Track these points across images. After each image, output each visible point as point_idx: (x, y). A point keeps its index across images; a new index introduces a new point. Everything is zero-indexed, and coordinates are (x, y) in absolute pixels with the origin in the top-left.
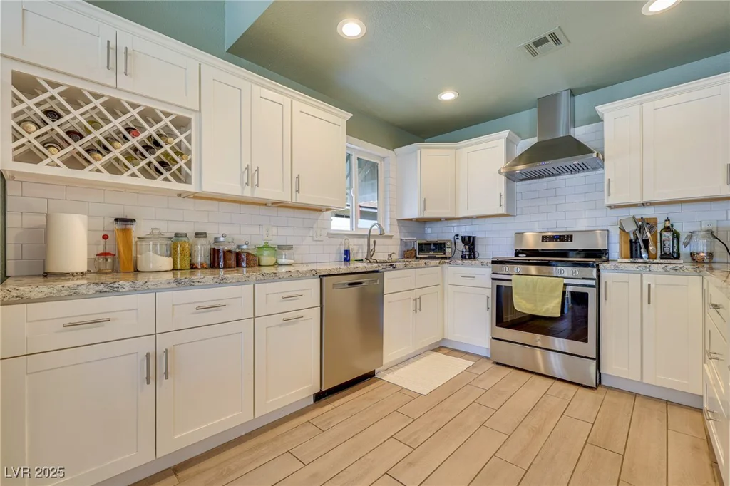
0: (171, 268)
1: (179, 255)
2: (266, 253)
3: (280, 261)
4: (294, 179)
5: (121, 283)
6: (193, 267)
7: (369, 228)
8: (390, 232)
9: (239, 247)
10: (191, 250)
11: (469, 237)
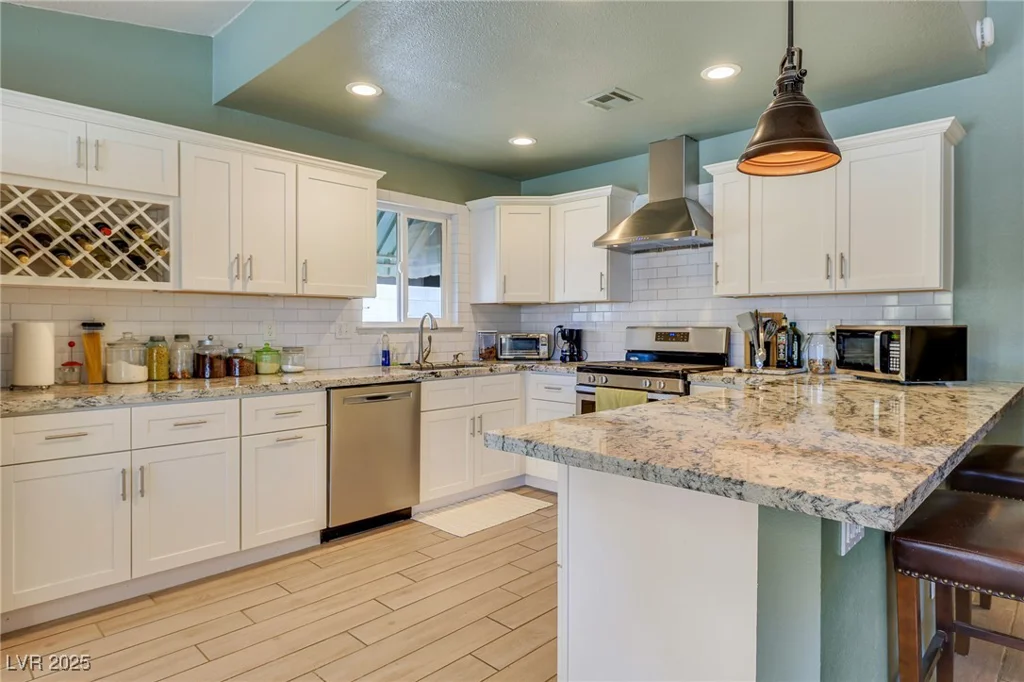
0: (146, 378)
1: (155, 364)
2: (266, 357)
3: (285, 368)
4: (300, 266)
5: (97, 397)
6: (172, 377)
7: (422, 317)
8: (459, 322)
9: (230, 351)
10: (169, 356)
11: (571, 331)
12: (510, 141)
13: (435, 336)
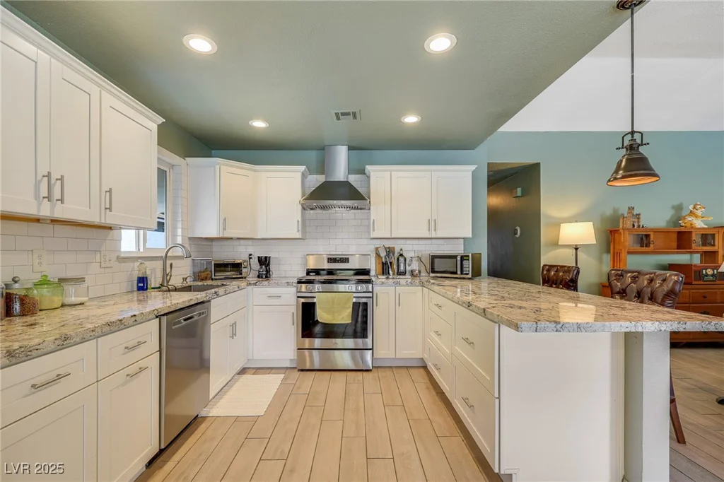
3: (67, 300)
4: (104, 194)
11: (266, 257)
12: (250, 123)
13: (174, 262)
